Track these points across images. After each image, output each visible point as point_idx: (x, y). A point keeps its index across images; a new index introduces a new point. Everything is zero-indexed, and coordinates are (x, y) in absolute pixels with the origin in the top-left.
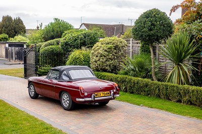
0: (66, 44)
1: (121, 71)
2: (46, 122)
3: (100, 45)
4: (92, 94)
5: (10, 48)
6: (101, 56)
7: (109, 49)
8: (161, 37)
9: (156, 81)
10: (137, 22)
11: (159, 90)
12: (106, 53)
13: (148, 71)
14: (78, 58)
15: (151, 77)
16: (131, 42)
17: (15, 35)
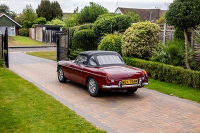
0: (99, 28)
1: (152, 58)
2: (70, 108)
3: (132, 30)
4: (119, 81)
5: (47, 31)
6: (133, 41)
7: (141, 34)
8: (196, 22)
9: (189, 70)
10: (172, 6)
11: (192, 79)
12: (138, 38)
13: (181, 58)
14: (109, 43)
15: (183, 65)
16: (165, 27)
17: (52, 19)
